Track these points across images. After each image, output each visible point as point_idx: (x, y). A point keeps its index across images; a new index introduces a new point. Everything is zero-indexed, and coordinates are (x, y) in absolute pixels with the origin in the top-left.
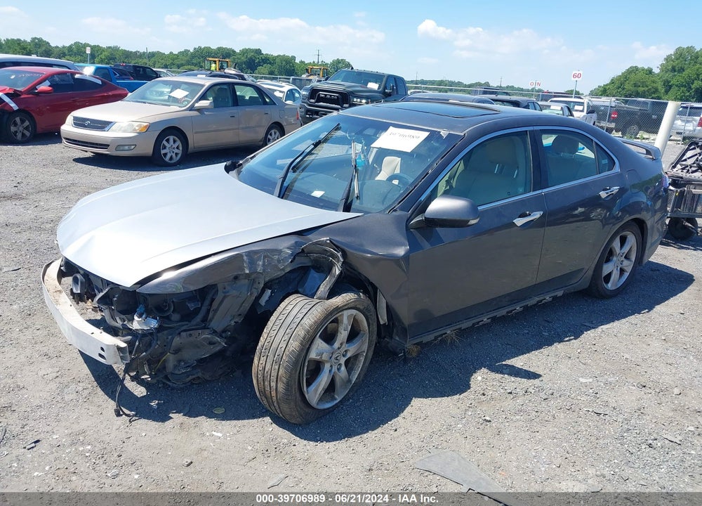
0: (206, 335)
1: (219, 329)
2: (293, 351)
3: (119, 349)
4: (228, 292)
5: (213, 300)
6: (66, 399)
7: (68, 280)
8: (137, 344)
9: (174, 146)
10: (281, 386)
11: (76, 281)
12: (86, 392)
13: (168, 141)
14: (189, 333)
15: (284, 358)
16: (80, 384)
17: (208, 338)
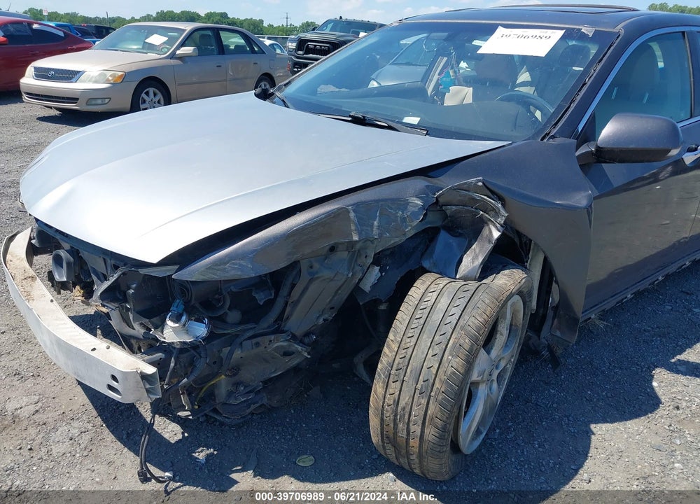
0: (281, 342)
1: (299, 332)
2: (454, 373)
3: (144, 377)
4: (317, 273)
5: (293, 286)
6: (54, 452)
7: (45, 260)
8: (172, 365)
9: (154, 101)
10: (431, 433)
11: (58, 261)
12: (86, 437)
13: (147, 93)
14: (254, 341)
15: (437, 385)
16: (76, 424)
17: (282, 346)
